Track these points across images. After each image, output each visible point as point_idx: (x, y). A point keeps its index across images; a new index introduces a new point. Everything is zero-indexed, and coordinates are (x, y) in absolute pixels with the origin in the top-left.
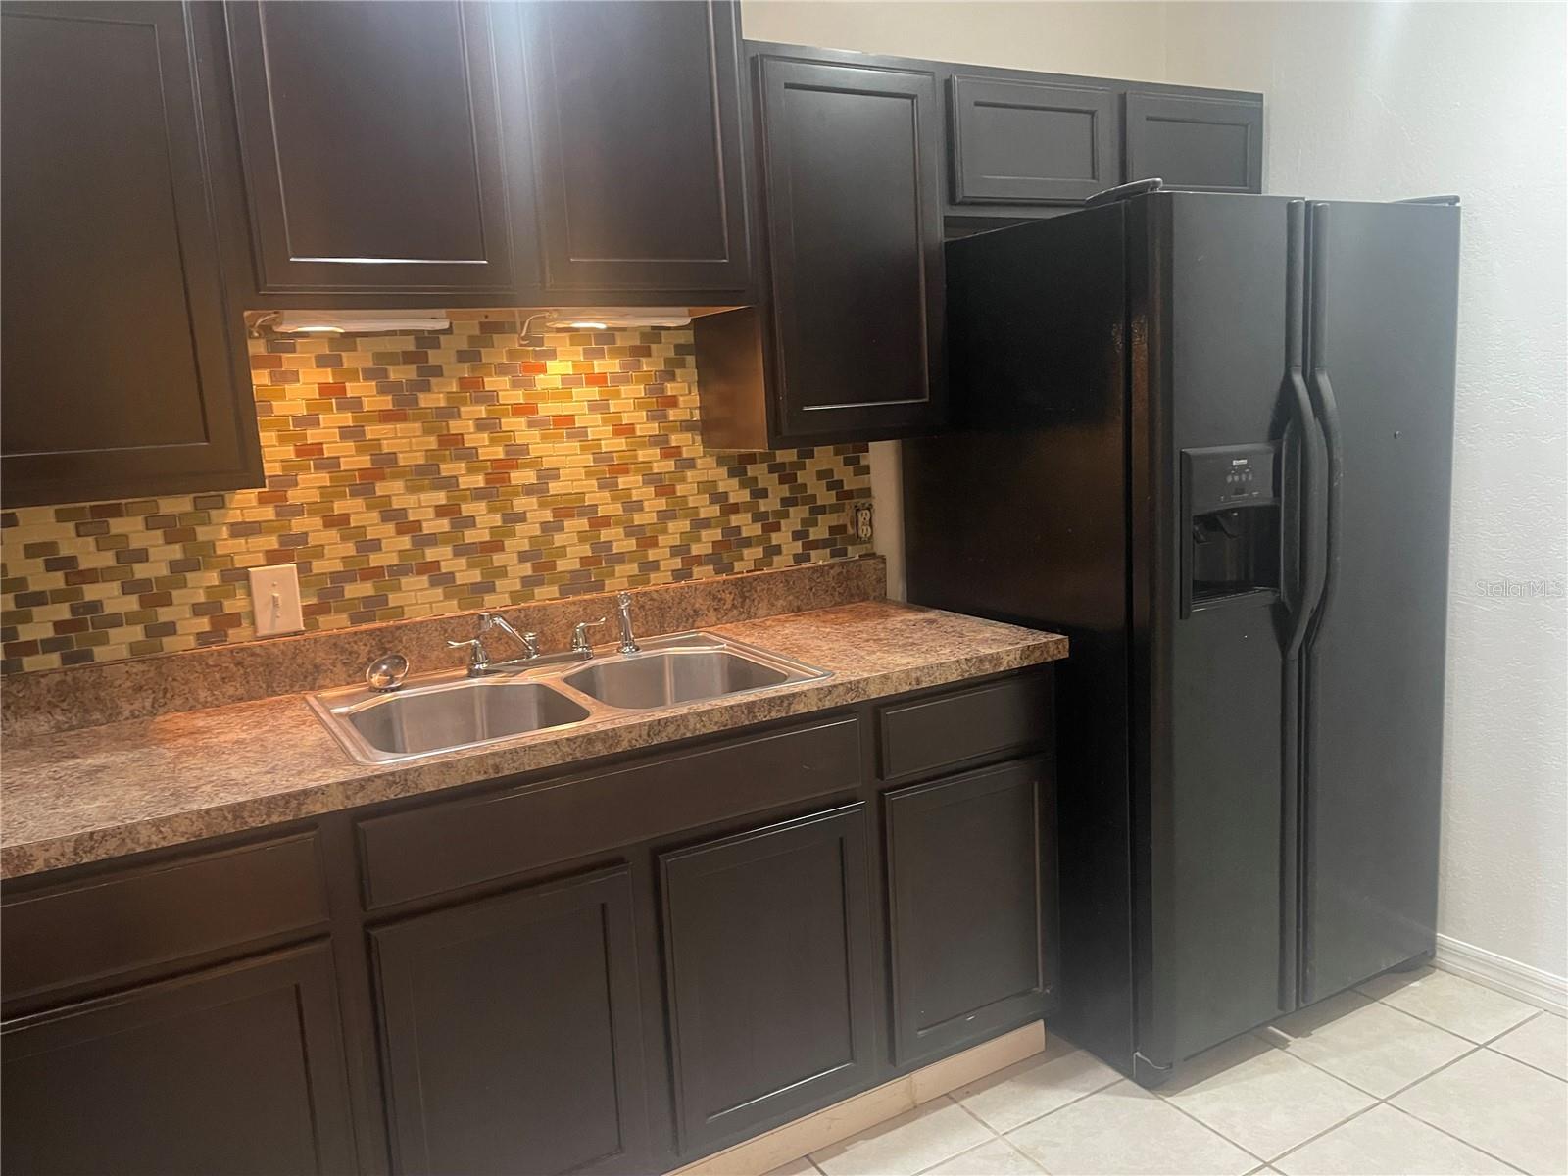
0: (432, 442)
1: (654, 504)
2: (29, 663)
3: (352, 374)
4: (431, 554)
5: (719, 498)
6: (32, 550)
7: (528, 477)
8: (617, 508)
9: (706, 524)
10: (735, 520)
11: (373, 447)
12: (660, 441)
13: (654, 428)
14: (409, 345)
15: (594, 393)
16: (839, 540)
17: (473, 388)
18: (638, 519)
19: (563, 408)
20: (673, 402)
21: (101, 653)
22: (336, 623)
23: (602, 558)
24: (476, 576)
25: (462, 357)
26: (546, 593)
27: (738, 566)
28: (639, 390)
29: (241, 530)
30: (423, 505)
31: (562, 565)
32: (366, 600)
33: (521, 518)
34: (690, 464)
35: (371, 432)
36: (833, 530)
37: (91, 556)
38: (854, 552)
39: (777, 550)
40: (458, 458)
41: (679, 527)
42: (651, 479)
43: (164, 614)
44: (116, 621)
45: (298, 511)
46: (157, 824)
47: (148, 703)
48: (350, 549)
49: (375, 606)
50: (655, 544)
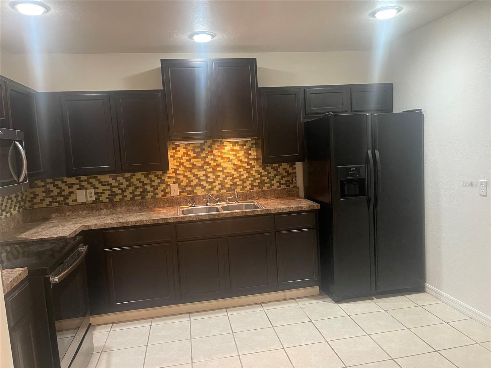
0: (203, 162)
1: (246, 175)
2: (136, 198)
3: (189, 150)
4: (202, 183)
5: (260, 174)
6: (137, 180)
7: (221, 169)
8: (238, 175)
9: (257, 179)
10: (263, 178)
11: (192, 163)
12: (247, 162)
13: (246, 160)
14: (199, 145)
15: (234, 153)
16: (287, 183)
17: (210, 153)
18: (242, 177)
19: (227, 156)
20: (250, 154)
21: (147, 197)
22: (184, 194)
23: (235, 185)
24: (210, 187)
25: (209, 147)
26: (223, 191)
27: (264, 188)
28: (243, 152)
29: (170, 177)
30: (201, 174)
31: (227, 186)
32: (190, 191)
33: (219, 176)
34: (254, 167)
35: (192, 160)
36: (286, 181)
37: (146, 181)
38: (291, 186)
39: (273, 185)
40: (207, 165)
41: (251, 179)
42: (245, 170)
43: (157, 191)
44: (149, 192)
45: (179, 174)
46: (146, 221)
47: (153, 206)
48: (187, 181)
49: (191, 192)
50: (246, 183)
